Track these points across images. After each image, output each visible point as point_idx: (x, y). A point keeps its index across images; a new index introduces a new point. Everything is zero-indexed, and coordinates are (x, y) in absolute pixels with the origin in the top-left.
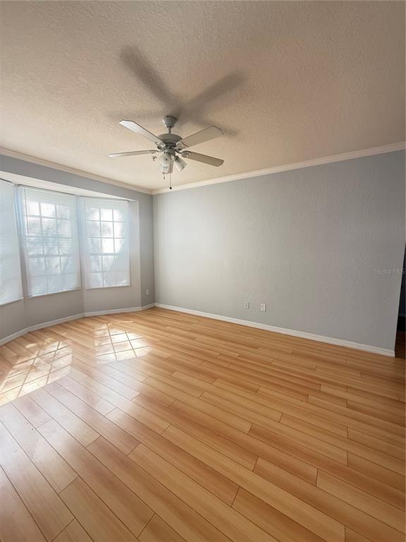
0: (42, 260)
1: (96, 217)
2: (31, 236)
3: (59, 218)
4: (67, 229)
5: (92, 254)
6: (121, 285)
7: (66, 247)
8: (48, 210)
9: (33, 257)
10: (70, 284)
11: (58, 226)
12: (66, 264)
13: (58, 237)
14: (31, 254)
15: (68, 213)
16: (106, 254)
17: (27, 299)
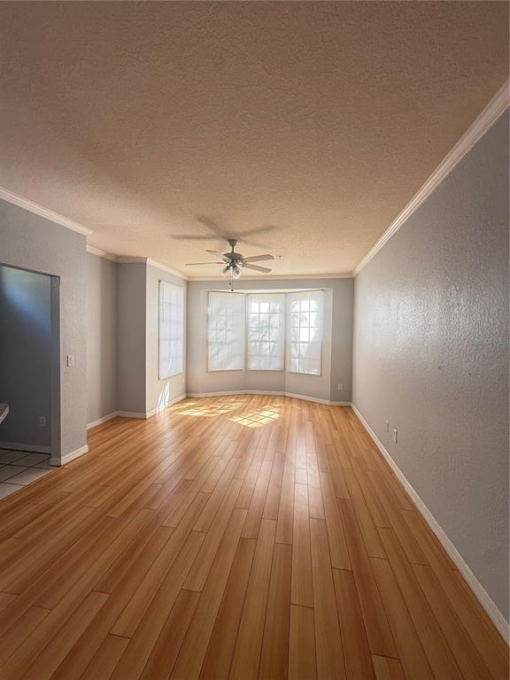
0: (258, 344)
1: (297, 308)
2: (253, 326)
3: (272, 313)
4: (276, 320)
5: (293, 342)
6: (312, 373)
7: (275, 334)
8: (265, 307)
9: (252, 341)
10: (276, 365)
11: (270, 318)
12: (274, 346)
13: (270, 327)
14: (251, 339)
15: (277, 307)
16: (303, 342)
17: (247, 371)
